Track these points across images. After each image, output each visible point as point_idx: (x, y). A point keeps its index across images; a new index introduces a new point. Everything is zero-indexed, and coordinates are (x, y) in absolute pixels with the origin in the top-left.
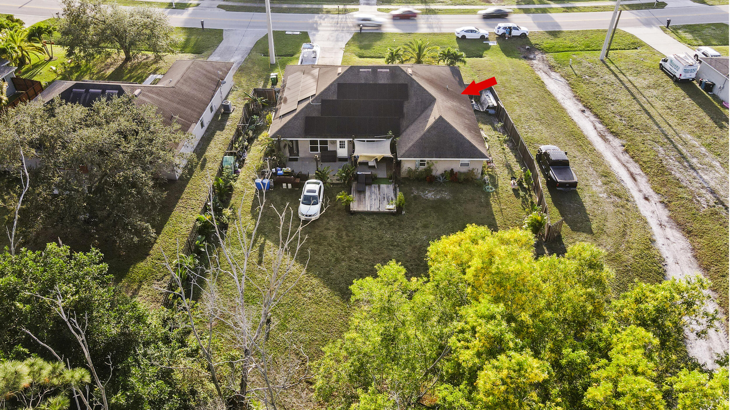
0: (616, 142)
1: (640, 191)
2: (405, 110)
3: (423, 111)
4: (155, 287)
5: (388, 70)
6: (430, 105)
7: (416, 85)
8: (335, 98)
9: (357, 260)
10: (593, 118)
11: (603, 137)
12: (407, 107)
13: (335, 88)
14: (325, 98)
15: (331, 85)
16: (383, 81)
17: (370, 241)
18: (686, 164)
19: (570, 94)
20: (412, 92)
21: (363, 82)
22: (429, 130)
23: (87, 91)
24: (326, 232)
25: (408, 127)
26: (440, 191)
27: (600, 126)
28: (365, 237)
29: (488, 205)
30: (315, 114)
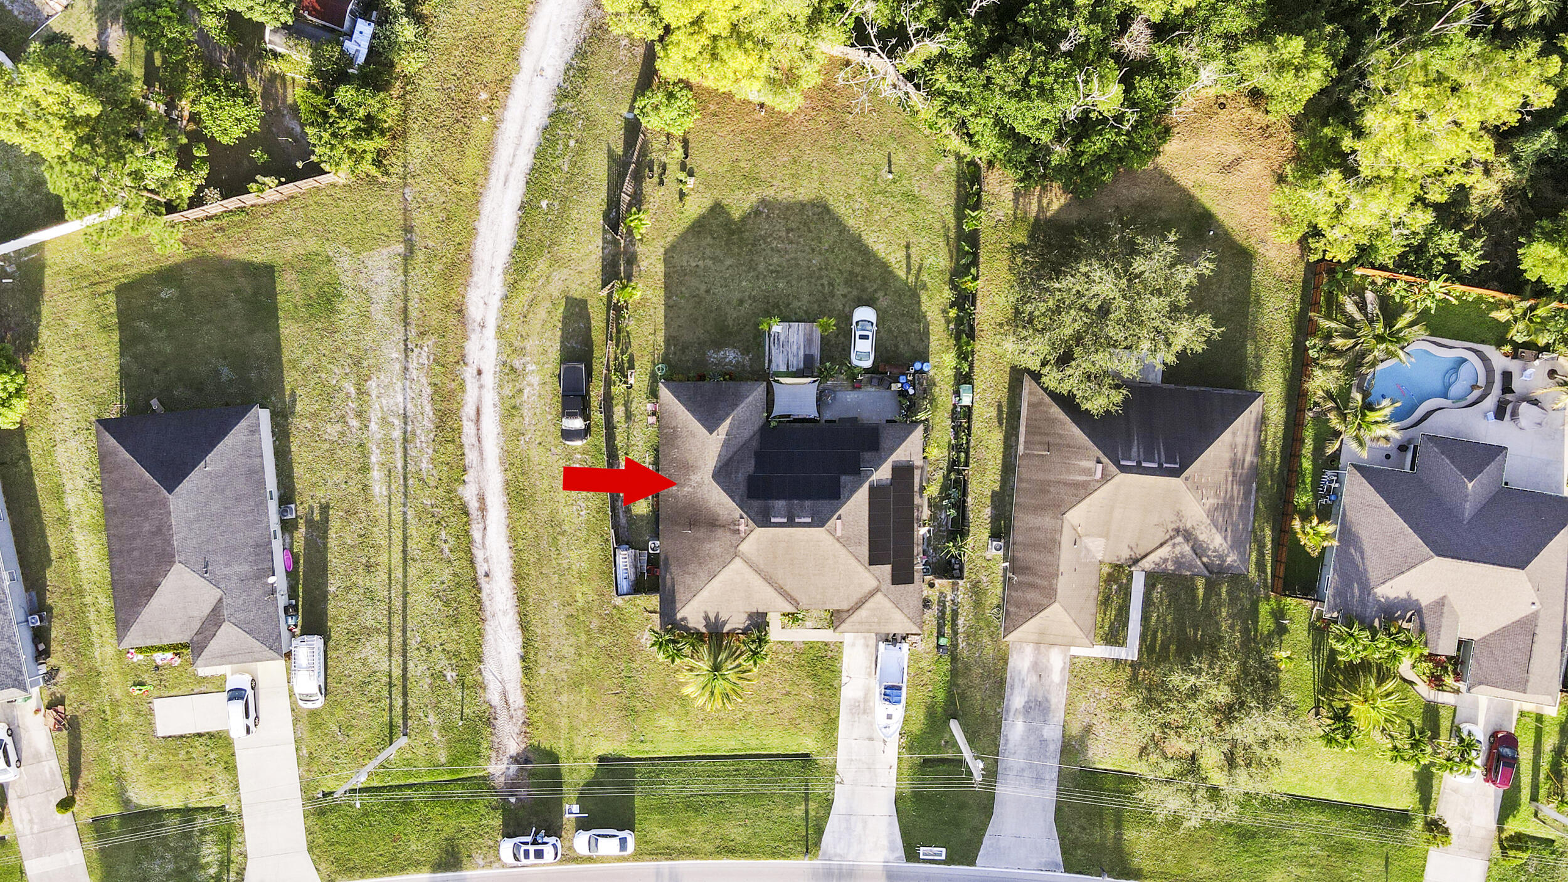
0: (469, 493)
1: (481, 387)
2: (753, 462)
3: (731, 459)
4: (1001, 213)
5: (773, 520)
6: (721, 468)
7: (737, 498)
8: (843, 478)
9: (813, 250)
10: (479, 555)
11: (483, 509)
12: (750, 467)
13: (844, 492)
14: (856, 478)
15: (848, 498)
16: (781, 504)
17: (800, 279)
18: (409, 428)
19: (489, 628)
20: (743, 488)
21: (807, 503)
22: (728, 415)
23: (1160, 465)
24: (846, 291)
25: (751, 438)
26: (720, 363)
27: (476, 535)
28: (804, 283)
29: (667, 341)
30: (867, 455)
